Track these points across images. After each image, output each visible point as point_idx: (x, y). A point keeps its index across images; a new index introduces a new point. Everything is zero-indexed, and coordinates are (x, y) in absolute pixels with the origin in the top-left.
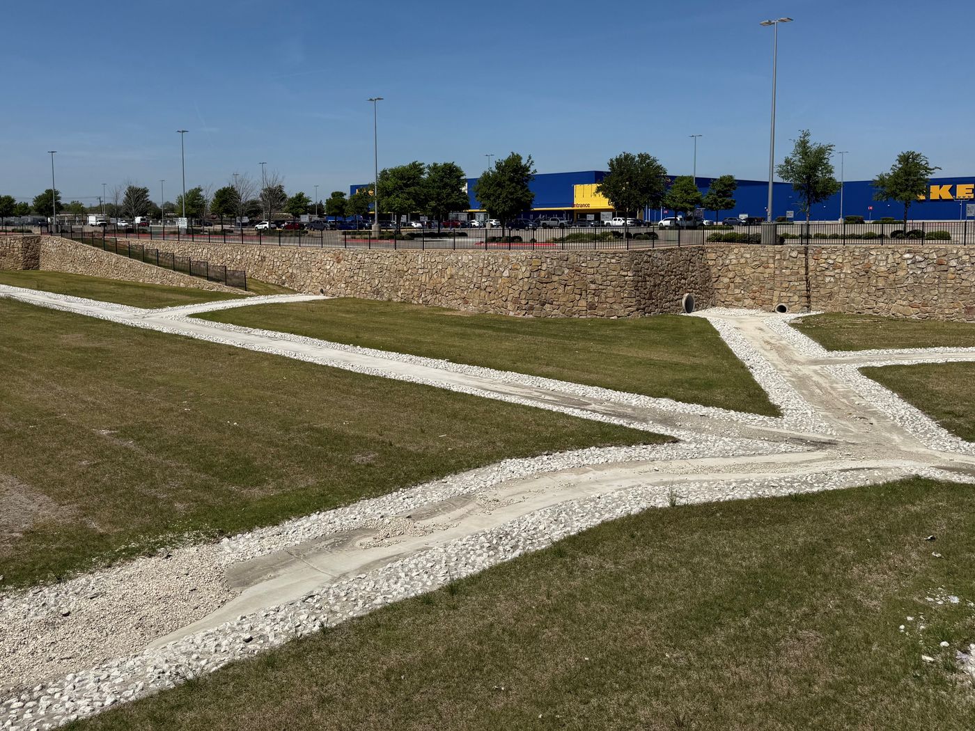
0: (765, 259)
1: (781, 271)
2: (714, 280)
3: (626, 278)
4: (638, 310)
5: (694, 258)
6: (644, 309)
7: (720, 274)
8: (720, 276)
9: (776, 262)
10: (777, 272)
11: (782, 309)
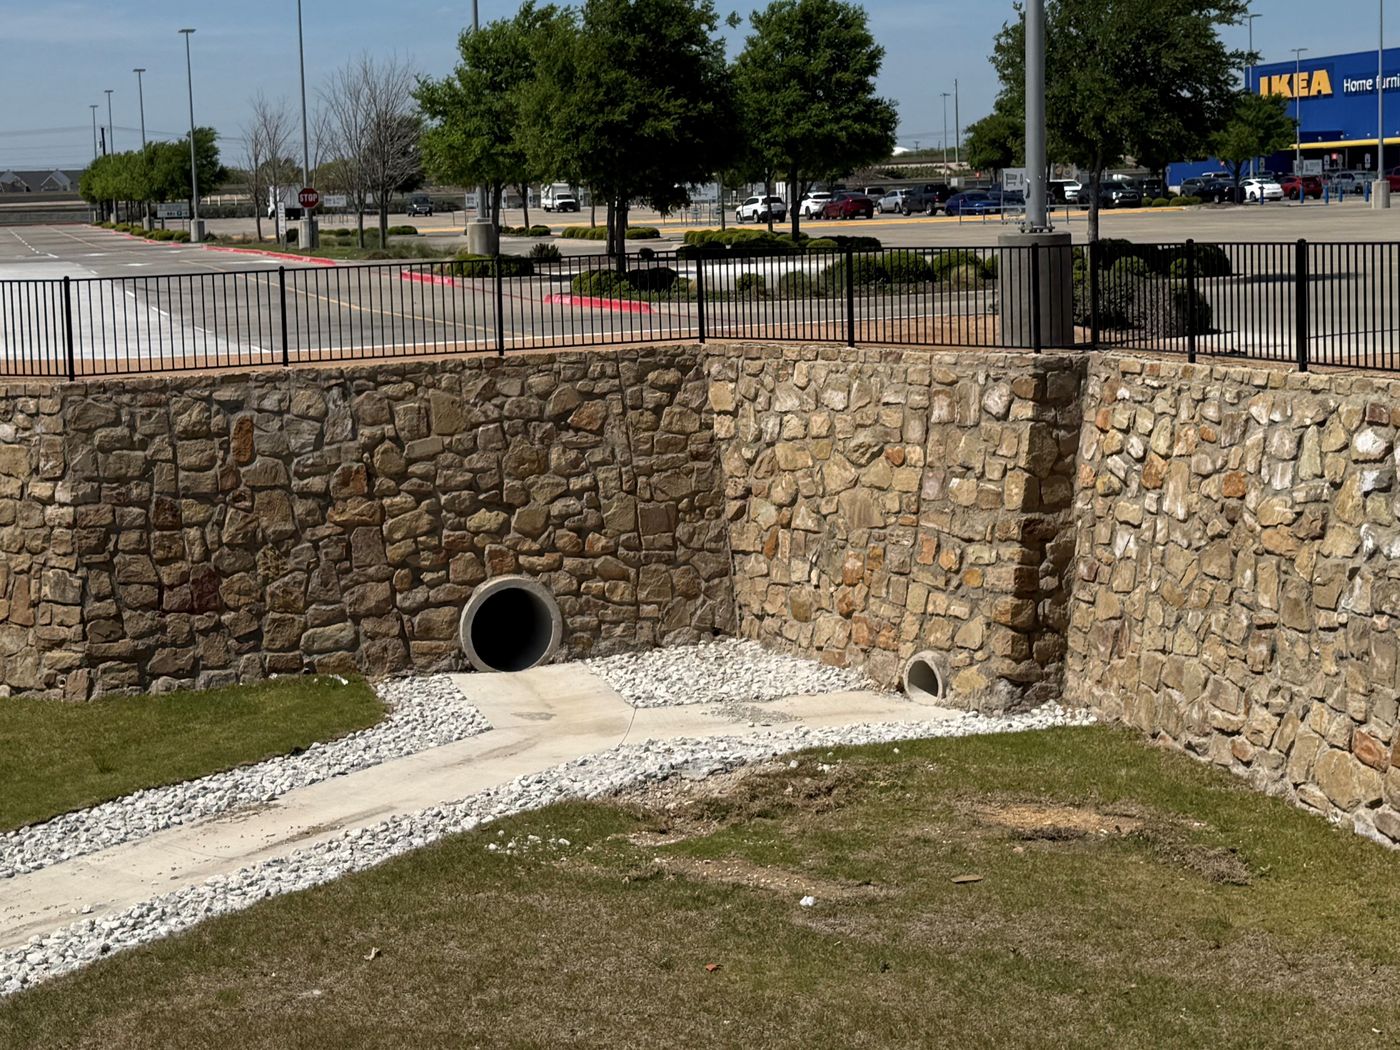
0: (892, 419)
1: (944, 483)
2: (732, 507)
3: (50, 510)
4: (91, 660)
5: (594, 407)
6: (137, 658)
7: (751, 481)
8: (748, 492)
9: (934, 436)
10: (931, 490)
11: (925, 679)
